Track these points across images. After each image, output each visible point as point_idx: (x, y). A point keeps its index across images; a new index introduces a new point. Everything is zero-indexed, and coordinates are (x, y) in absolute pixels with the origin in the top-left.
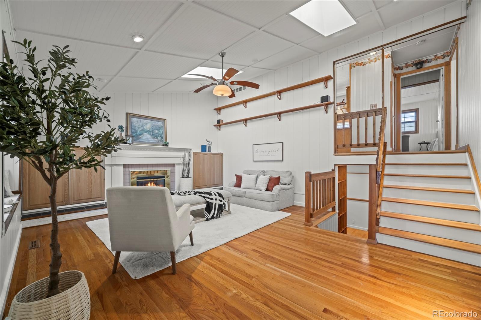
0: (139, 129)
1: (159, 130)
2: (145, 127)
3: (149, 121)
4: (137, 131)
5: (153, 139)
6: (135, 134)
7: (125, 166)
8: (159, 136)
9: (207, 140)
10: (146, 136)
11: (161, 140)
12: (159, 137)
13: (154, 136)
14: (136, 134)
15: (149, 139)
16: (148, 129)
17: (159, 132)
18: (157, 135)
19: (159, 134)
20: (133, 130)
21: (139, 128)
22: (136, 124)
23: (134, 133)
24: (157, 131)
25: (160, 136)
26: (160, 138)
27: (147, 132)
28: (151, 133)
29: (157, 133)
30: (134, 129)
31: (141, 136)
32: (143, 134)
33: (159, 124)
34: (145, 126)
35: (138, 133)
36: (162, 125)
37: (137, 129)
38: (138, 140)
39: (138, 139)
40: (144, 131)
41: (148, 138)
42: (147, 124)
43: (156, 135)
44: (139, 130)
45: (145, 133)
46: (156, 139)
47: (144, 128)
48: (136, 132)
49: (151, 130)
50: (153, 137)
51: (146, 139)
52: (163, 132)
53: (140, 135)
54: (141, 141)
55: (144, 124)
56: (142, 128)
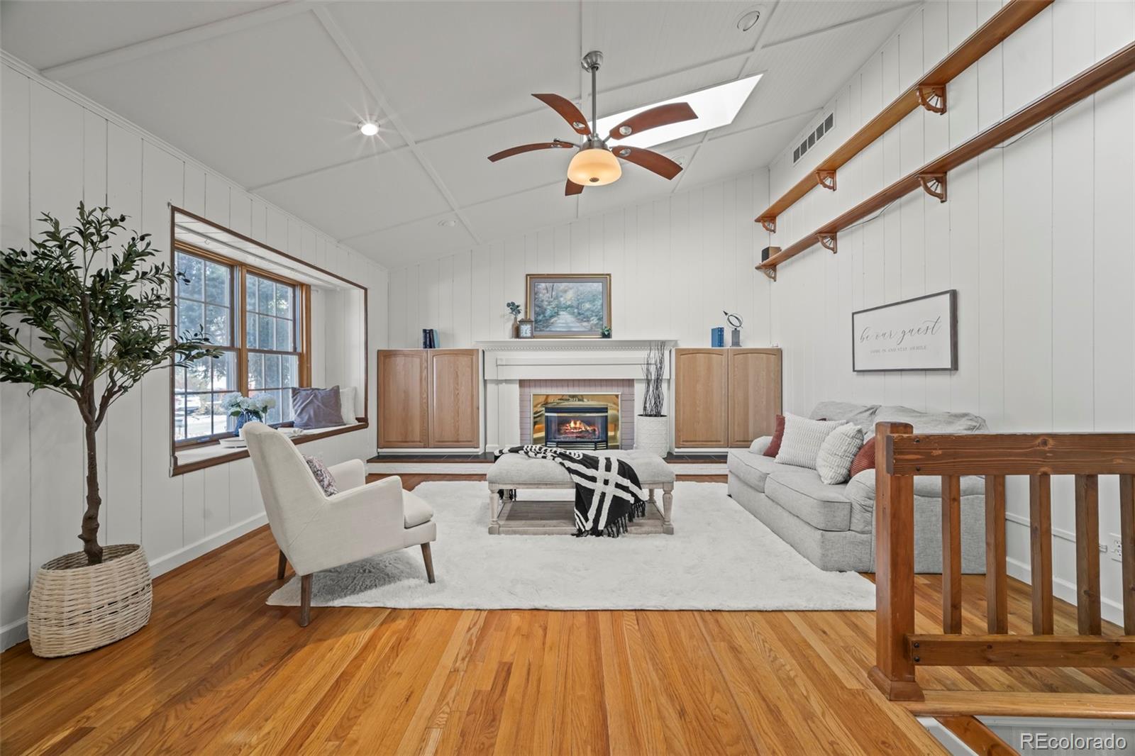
0: (549, 305)
1: (592, 301)
2: (562, 299)
3: (571, 285)
4: (546, 310)
5: (578, 324)
6: (542, 316)
7: (523, 383)
8: (594, 314)
9: (726, 314)
10: (565, 320)
11: (597, 324)
12: (592, 318)
13: (581, 316)
14: (545, 316)
15: (571, 325)
16: (569, 303)
17: (594, 305)
18: (588, 313)
19: (593, 311)
20: (538, 309)
21: (549, 303)
22: (544, 295)
23: (540, 315)
24: (587, 306)
25: (596, 316)
26: (594, 320)
27: (566, 308)
28: (576, 310)
29: (588, 310)
30: (539, 307)
31: (552, 320)
32: (557, 314)
33: (593, 288)
34: (561, 296)
35: (548, 313)
36: (601, 290)
37: (545, 306)
38: (548, 329)
39: (547, 327)
40: (560, 308)
41: (568, 321)
42: (565, 291)
43: (586, 314)
44: (549, 307)
45: (561, 313)
46: (585, 324)
47: (560, 302)
48: (544, 313)
49: (575, 304)
50: (579, 319)
51: (564, 325)
52: (602, 305)
53: (552, 317)
54: (553, 329)
55: (561, 294)
56: (556, 302)
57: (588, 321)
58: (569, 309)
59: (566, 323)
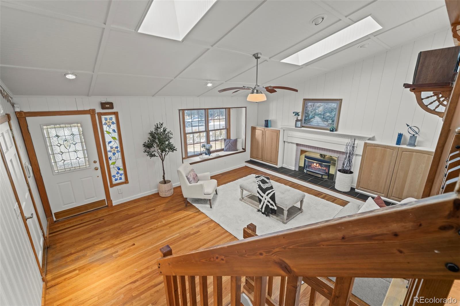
0: (311, 113)
1: (331, 112)
2: (317, 111)
3: (322, 104)
4: (309, 115)
5: (322, 123)
6: (307, 118)
7: (297, 145)
8: (330, 119)
10: (317, 121)
11: (331, 123)
12: (329, 121)
13: (325, 119)
14: (309, 118)
15: (319, 123)
16: (320, 112)
17: (331, 114)
18: (328, 118)
19: (330, 117)
20: (306, 114)
21: (311, 112)
22: (310, 108)
23: (307, 117)
24: (328, 114)
25: (331, 119)
26: (330, 121)
27: (318, 115)
28: (322, 116)
29: (328, 116)
30: (307, 113)
31: (312, 120)
32: (314, 117)
33: (332, 106)
34: (317, 109)
35: (310, 116)
36: (336, 107)
37: (309, 113)
38: (309, 124)
39: (309, 123)
40: (315, 114)
41: (318, 121)
42: (319, 107)
43: (327, 118)
44: (311, 114)
45: (316, 117)
46: (325, 123)
47: (316, 112)
48: (308, 116)
49: (322, 113)
50: (323, 120)
51: (316, 122)
52: (335, 114)
53: (311, 118)
54: (311, 124)
55: (317, 108)
56: (314, 112)
57: (327, 122)
58: (319, 115)
59: (318, 122)
